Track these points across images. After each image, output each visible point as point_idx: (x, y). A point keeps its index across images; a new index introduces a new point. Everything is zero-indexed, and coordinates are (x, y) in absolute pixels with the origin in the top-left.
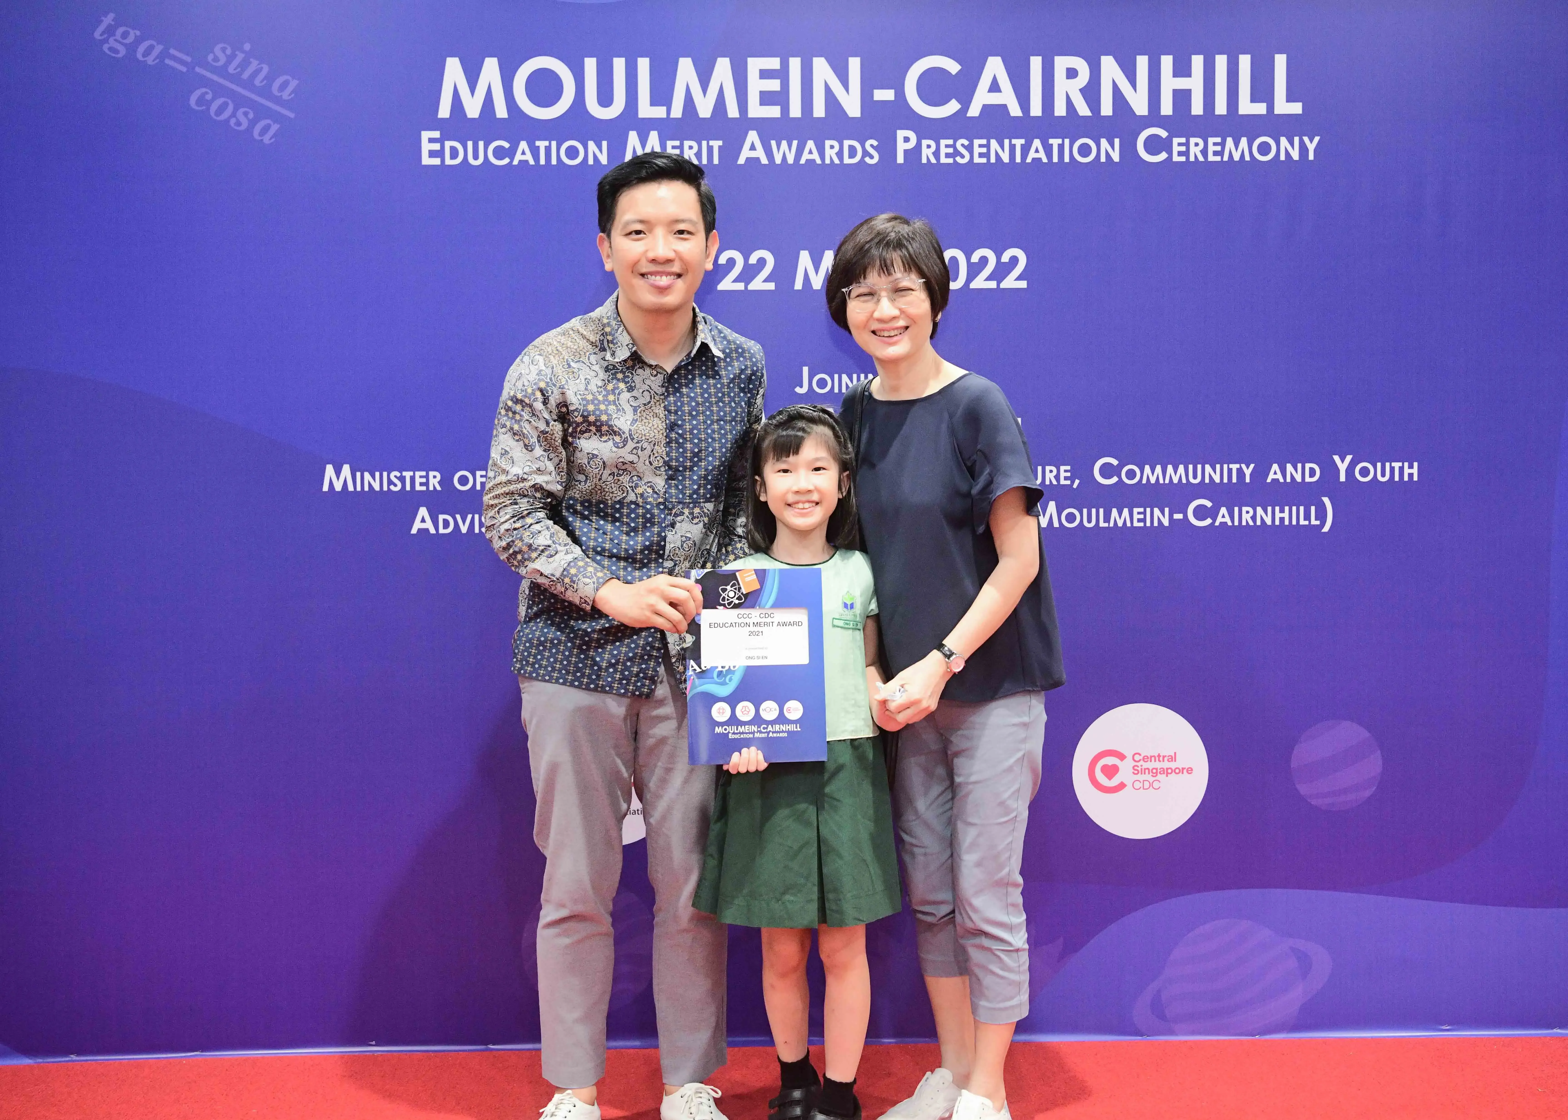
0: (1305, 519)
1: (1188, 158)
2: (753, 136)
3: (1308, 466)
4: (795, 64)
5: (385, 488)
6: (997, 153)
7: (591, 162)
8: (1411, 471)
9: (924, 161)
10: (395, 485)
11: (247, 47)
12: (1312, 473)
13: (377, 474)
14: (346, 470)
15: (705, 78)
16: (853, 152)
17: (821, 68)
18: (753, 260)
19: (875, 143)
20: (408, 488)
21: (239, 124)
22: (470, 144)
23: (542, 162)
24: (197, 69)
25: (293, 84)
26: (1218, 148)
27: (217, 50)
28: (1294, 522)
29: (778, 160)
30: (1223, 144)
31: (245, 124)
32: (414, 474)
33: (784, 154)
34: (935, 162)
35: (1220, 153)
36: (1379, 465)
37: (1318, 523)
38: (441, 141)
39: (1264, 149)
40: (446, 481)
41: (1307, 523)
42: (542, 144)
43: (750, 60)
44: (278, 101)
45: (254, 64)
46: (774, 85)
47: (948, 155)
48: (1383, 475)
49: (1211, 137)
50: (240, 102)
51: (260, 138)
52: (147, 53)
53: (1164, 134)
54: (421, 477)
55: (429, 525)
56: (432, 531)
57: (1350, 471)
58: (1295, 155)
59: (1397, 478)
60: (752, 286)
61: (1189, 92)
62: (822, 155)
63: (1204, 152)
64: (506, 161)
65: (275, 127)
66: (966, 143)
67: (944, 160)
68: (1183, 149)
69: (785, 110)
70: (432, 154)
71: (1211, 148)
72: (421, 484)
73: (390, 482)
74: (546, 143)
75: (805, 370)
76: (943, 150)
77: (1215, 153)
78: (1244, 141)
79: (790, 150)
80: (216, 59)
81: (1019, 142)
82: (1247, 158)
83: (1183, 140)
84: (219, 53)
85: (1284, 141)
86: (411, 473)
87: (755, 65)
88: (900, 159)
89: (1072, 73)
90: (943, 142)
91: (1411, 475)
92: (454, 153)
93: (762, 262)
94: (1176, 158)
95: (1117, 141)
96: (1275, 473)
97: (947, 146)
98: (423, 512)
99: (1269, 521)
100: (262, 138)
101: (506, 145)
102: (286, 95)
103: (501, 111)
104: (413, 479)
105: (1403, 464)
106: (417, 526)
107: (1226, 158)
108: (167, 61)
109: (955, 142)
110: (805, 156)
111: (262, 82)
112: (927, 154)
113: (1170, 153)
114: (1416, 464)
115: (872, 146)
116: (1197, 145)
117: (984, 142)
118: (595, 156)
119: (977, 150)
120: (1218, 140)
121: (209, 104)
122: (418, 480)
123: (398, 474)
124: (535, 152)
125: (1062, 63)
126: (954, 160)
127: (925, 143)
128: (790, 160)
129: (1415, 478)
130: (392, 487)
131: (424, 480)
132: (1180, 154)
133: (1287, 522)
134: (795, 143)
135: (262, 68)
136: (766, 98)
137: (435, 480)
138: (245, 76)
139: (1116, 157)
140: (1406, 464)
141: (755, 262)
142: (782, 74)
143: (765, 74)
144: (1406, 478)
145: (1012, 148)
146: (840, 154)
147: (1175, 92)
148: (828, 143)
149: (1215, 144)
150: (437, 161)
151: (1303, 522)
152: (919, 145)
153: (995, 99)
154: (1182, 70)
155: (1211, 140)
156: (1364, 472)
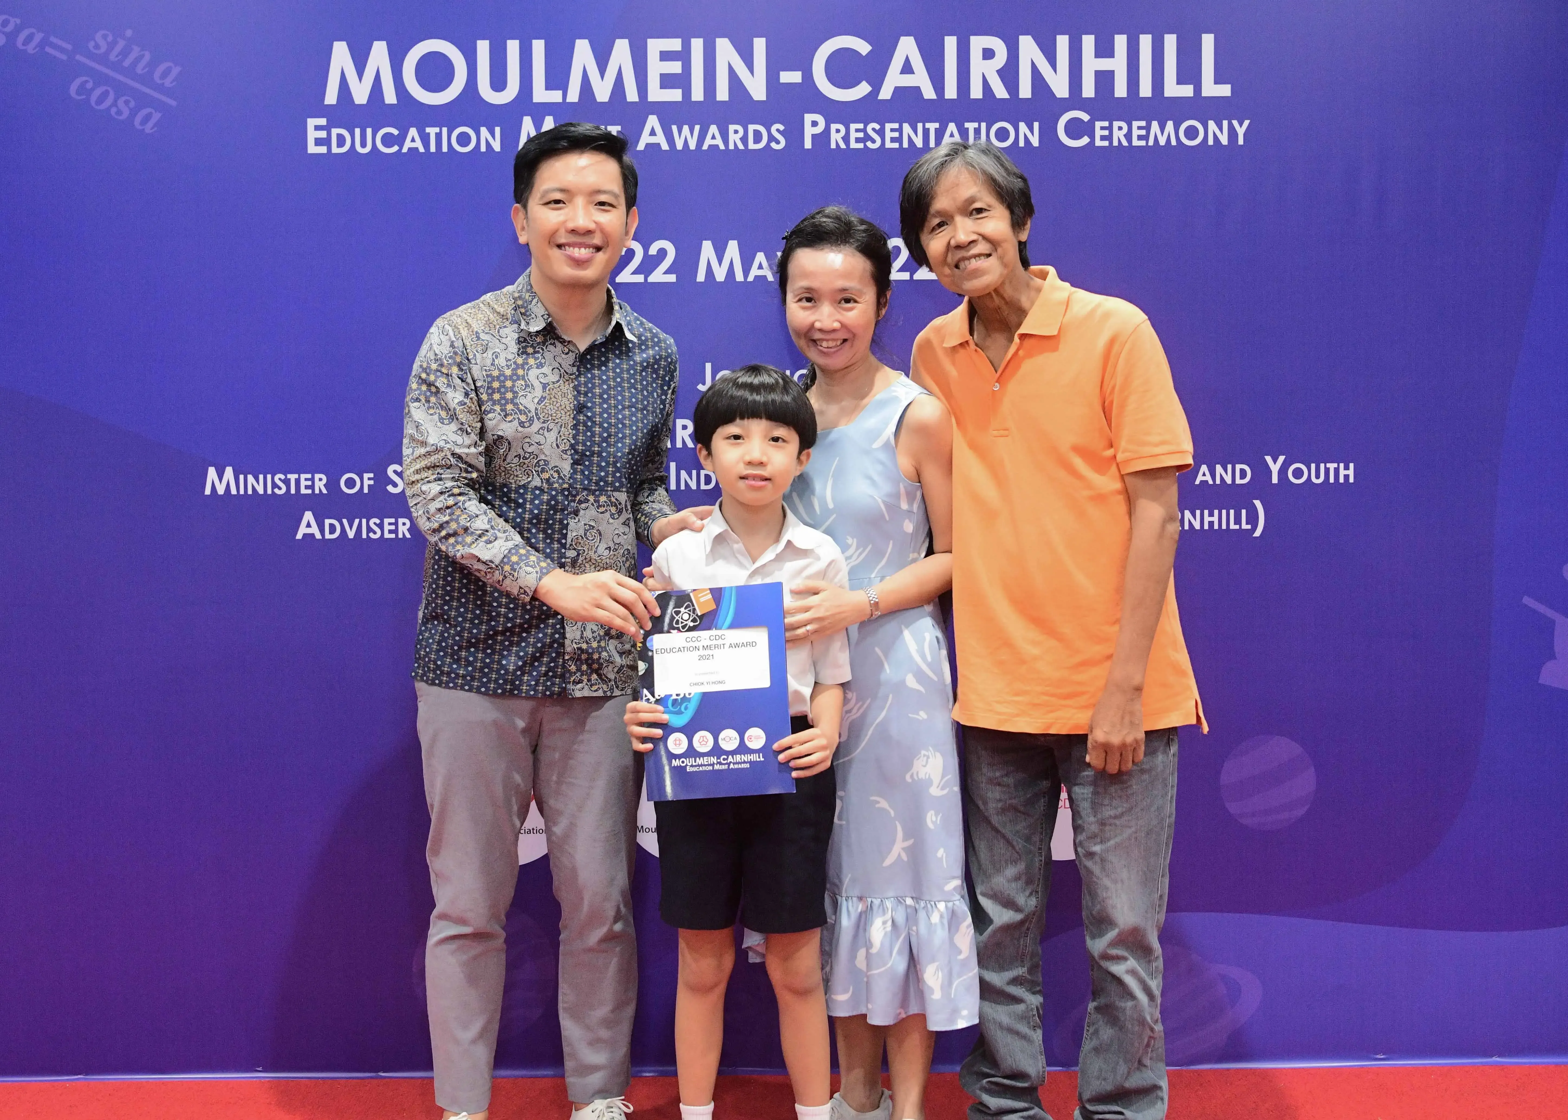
0: (1235, 524)
1: (1111, 143)
2: (653, 121)
3: (1238, 467)
4: (697, 45)
5: (269, 492)
6: (909, 137)
7: (483, 148)
8: (1347, 472)
9: (833, 146)
10: (280, 488)
11: (129, 33)
12: (1243, 474)
13: (261, 477)
14: (229, 472)
15: (602, 60)
16: (758, 137)
17: (725, 48)
18: (653, 250)
19: (782, 128)
20: (293, 491)
21: (119, 112)
22: (357, 131)
23: (433, 149)
24: (78, 57)
25: (176, 70)
26: (1143, 132)
27: (98, 37)
28: (1224, 527)
29: (679, 146)
30: (1148, 128)
31: (126, 113)
32: (299, 476)
33: (686, 139)
34: (845, 147)
35: (1146, 138)
36: (1313, 466)
37: (1249, 527)
38: (327, 128)
39: (1191, 133)
40: (333, 484)
41: (1237, 527)
42: (432, 131)
43: (650, 42)
44: (160, 88)
45: (136, 51)
46: (675, 67)
47: (858, 140)
48: (1318, 477)
49: (1136, 120)
50: (121, 90)
51: (140, 128)
52: (26, 42)
53: (1085, 117)
54: (306, 479)
55: (315, 530)
56: (318, 536)
57: (1283, 471)
58: (1224, 140)
59: (1332, 480)
60: (652, 279)
61: (1111, 73)
62: (725, 139)
63: (1128, 136)
64: (395, 148)
65: (157, 116)
66: (877, 127)
67: (854, 145)
68: (1106, 133)
69: (687, 93)
70: (318, 142)
71: (1136, 133)
72: (307, 487)
73: (274, 485)
74: (437, 130)
75: (708, 366)
76: (853, 135)
77: (1140, 138)
78: (1170, 125)
79: (692, 136)
80: (97, 46)
81: (932, 126)
82: (1174, 142)
83: (1106, 124)
84: (101, 40)
85: (1212, 125)
86: (296, 476)
87: (655, 46)
88: (808, 145)
89: (988, 54)
90: (853, 127)
91: (1347, 477)
92: (341, 141)
93: (662, 253)
94: (1098, 143)
95: (1036, 125)
96: (1204, 475)
97: (857, 130)
98: (308, 516)
99: (1197, 526)
100: (143, 127)
101: (395, 132)
102: (168, 82)
103: (390, 97)
104: (298, 482)
105: (1339, 466)
106: (302, 531)
107: (1151, 143)
108: (48, 50)
109: (865, 127)
110: (708, 142)
111: (143, 69)
112: (836, 138)
113: (1092, 137)
114: (1352, 465)
115: (778, 130)
116: (1120, 128)
117: (896, 126)
118: (488, 144)
119: (889, 135)
120: (1143, 123)
121: (90, 92)
122: (303, 483)
123: (283, 477)
124: (425, 139)
125: (978, 43)
126: (865, 145)
127: (834, 127)
128: (692, 146)
129: (1351, 480)
130: (276, 491)
131: (309, 483)
132: (1103, 138)
133: (1216, 527)
134: (697, 128)
135: (143, 56)
136: (667, 81)
137: (321, 483)
138: (127, 63)
139: (1035, 141)
140: (1342, 465)
141: (655, 253)
142: (684, 56)
143: (665, 56)
144: (1342, 480)
145: (926, 132)
146: (744, 140)
147: (1097, 73)
148: (732, 128)
149: (1139, 128)
150: (323, 150)
151: (1233, 526)
152: (827, 130)
153: (907, 81)
154: (1104, 50)
155: (1136, 124)
156: (1298, 473)
